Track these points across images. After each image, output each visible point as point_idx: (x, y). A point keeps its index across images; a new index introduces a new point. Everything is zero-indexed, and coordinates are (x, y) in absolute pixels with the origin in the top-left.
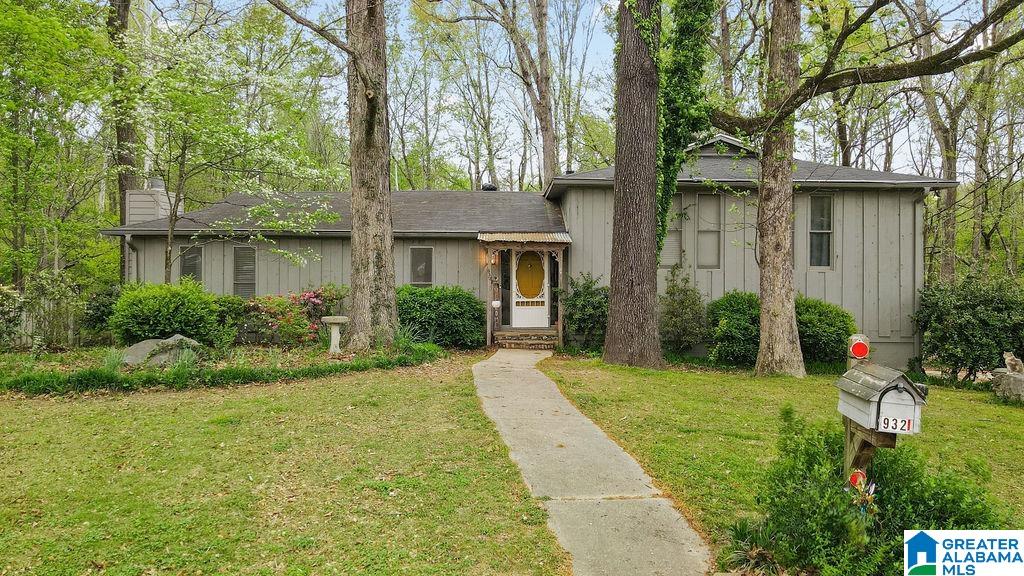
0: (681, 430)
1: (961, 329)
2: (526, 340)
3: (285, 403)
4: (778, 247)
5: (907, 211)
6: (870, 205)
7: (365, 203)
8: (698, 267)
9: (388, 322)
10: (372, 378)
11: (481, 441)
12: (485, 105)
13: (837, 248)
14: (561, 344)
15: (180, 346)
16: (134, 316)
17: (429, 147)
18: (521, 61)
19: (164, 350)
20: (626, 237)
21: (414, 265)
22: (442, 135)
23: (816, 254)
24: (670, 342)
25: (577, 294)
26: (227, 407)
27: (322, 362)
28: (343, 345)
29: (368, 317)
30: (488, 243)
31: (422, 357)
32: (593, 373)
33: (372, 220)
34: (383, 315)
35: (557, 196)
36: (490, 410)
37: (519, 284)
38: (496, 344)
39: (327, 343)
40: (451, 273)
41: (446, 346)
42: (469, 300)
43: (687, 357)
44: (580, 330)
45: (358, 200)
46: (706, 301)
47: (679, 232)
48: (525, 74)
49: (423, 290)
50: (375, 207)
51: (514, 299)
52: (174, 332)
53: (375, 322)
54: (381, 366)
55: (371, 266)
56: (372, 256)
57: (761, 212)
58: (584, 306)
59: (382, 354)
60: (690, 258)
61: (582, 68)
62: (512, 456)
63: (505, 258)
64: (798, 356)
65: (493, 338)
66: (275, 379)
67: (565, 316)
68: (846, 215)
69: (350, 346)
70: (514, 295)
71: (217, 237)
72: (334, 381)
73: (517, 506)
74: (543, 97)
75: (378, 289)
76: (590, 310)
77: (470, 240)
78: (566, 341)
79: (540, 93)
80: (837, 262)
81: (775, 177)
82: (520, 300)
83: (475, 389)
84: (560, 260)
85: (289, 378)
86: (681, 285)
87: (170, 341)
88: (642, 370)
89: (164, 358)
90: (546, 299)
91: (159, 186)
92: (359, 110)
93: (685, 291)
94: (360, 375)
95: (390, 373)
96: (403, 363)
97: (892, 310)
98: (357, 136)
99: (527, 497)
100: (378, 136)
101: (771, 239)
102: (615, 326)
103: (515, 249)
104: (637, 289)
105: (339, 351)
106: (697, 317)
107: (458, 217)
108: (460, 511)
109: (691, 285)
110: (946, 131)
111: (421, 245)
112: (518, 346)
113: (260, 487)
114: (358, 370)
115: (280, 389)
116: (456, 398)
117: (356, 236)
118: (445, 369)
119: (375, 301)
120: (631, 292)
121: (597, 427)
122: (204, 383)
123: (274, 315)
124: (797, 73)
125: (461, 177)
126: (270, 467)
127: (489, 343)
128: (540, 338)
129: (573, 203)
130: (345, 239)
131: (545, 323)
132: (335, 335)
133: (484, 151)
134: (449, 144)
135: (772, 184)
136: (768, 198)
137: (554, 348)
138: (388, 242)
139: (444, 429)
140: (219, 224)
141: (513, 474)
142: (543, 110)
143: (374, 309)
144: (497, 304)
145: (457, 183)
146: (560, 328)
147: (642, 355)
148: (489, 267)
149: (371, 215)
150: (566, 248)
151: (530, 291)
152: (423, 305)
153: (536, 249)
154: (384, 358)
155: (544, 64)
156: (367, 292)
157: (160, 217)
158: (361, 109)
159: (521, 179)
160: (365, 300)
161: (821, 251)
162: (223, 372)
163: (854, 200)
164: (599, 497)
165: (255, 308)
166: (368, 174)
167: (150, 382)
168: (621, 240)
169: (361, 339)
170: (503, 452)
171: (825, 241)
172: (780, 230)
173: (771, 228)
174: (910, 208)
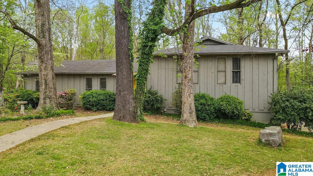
4: (186, 77)
5: (270, 63)
13: (242, 77)
23: (235, 79)
29: (42, 101)
34: (47, 101)
53: (45, 103)
55: (43, 85)
56: (43, 81)
64: (193, 118)
75: (46, 92)
80: (242, 82)
101: (184, 74)
104: (122, 93)
111: (102, 77)
119: (45, 96)
120: (120, 94)
132: (22, 108)
138: (50, 77)
143: (45, 99)
147: (124, 117)
156: (42, 93)
160: (42, 96)
161: (237, 77)
163: (249, 59)
166: (41, 55)
169: (40, 108)
171: (238, 73)
172: (187, 71)
173: (184, 70)
174: (272, 62)
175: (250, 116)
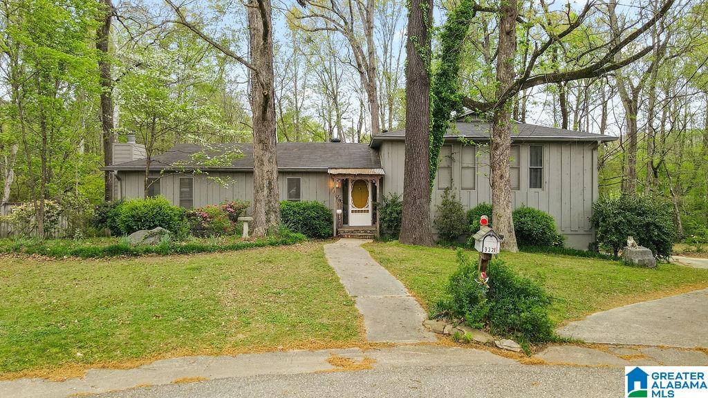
0: (430, 273)
1: (616, 225)
2: (357, 233)
3: (223, 261)
4: (502, 177)
5: (588, 155)
6: (566, 152)
7: (261, 152)
8: (462, 189)
9: (275, 221)
10: (267, 251)
11: (326, 276)
12: (335, 84)
13: (546, 177)
14: (378, 236)
15: (161, 233)
16: (133, 216)
17: (298, 111)
18: (357, 57)
19: (152, 235)
20: (411, 171)
21: (289, 188)
22: (307, 103)
23: (533, 181)
24: (444, 234)
25: (387, 206)
26: (191, 263)
27: (239, 242)
28: (250, 233)
29: (263, 218)
30: (334, 175)
31: (296, 240)
32: (392, 249)
33: (266, 163)
34: (273, 217)
35: (377, 146)
36: (331, 263)
37: (353, 199)
38: (339, 236)
39: (240, 232)
40: (312, 193)
41: (309, 236)
42: (322, 208)
43: (454, 243)
44: (389, 227)
45: (258, 150)
46: (466, 210)
47: (449, 168)
48: (360, 66)
49: (295, 204)
50: (268, 155)
51: (351, 208)
52: (155, 226)
53: (268, 221)
54: (272, 244)
55: (265, 188)
56: (266, 183)
57: (492, 157)
58: (391, 213)
59: (273, 238)
60: (456, 183)
61: (399, 59)
62: (341, 281)
63: (345, 184)
64: (514, 240)
65: (337, 232)
66: (214, 251)
67: (381, 219)
68: (551, 157)
69: (254, 234)
70: (350, 206)
71: (174, 172)
72: (247, 252)
73: (342, 299)
74: (371, 80)
75: (270, 202)
76: (395, 215)
77: (323, 173)
78: (382, 233)
79: (369, 78)
80: (545, 186)
81: (500, 136)
82: (354, 209)
83: (324, 254)
84: (377, 185)
85: (221, 250)
86: (451, 200)
87: (155, 230)
88: (421, 247)
89: (152, 239)
90: (370, 209)
91: (132, 141)
92: (258, 99)
93: (453, 204)
94: (260, 249)
95: (277, 248)
96: (285, 243)
97: (579, 215)
98: (257, 114)
99: (346, 296)
100: (269, 114)
101: (498, 172)
102: (406, 222)
103: (351, 178)
104: (418, 201)
105: (248, 236)
106: (460, 219)
107: (316, 159)
108: (315, 301)
109: (457, 199)
110: (631, 102)
111: (293, 176)
112: (352, 237)
113: (220, 293)
114: (259, 246)
115: (217, 255)
116: (313, 259)
117: (256, 171)
118: (308, 247)
119: (268, 209)
120: (415, 203)
121: (387, 271)
122: (177, 252)
123: (204, 219)
124: (513, 76)
125: (320, 130)
126: (222, 286)
127: (335, 235)
128: (366, 232)
129: (386, 150)
130: (249, 173)
131: (369, 223)
132: (246, 228)
133: (334, 113)
134: (311, 109)
135: (499, 140)
136: (496, 149)
137: (374, 238)
138: (275, 175)
139: (306, 271)
140: (175, 164)
141: (340, 288)
142: (371, 89)
143: (267, 213)
144: (339, 211)
145: (317, 135)
146: (378, 226)
147: (421, 239)
148: (335, 189)
149: (265, 159)
150: (382, 179)
151: (360, 204)
152: (295, 212)
153: (363, 178)
154: (274, 241)
155: (372, 59)
156: (263, 203)
157: (134, 160)
158: (259, 99)
159: (359, 132)
160: (262, 208)
161: (536, 179)
162: (186, 246)
163: (556, 149)
164: (381, 297)
165: (194, 215)
166: (263, 136)
167: (148, 251)
168: (409, 173)
169: (260, 230)
170: (337, 280)
171: (539, 173)
172: (503, 167)
173: (498, 166)
174: (590, 153)
175: (561, 239)
